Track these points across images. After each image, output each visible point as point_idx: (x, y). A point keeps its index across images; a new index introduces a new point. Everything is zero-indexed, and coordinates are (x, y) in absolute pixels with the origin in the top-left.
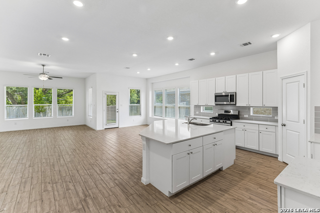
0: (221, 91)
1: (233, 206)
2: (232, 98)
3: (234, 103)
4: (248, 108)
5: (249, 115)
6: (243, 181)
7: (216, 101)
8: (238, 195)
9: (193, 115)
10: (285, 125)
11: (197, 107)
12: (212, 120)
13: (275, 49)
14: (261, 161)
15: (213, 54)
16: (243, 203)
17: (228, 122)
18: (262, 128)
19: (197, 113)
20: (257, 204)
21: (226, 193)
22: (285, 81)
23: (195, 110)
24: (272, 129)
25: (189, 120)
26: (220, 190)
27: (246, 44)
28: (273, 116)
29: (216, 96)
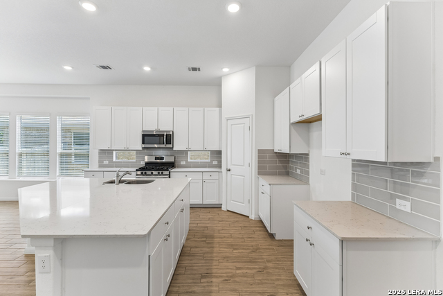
0: (152, 127)
1: (231, 290)
2: (168, 139)
3: (171, 146)
4: (185, 152)
5: (187, 162)
6: (215, 249)
7: (143, 143)
8: (224, 271)
9: (97, 165)
10: (230, 170)
11: (106, 153)
12: (139, 173)
13: (220, 85)
14: (209, 216)
15: (147, 69)
16: (237, 279)
17: (165, 173)
18: (206, 176)
19: (106, 162)
20: (247, 271)
21: (211, 277)
22: (230, 122)
23: (100, 157)
24: (215, 176)
25: (118, 176)
26: (203, 277)
27: (194, 69)
28: (211, 162)
29: (144, 135)
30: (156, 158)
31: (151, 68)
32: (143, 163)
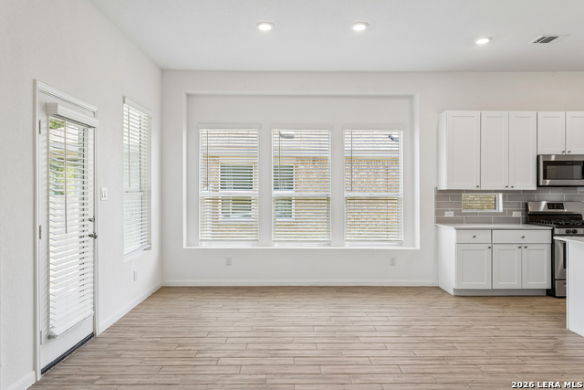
0: (554, 150)
7: (545, 177)
11: (449, 197)
19: (449, 214)
29: (547, 163)
30: (550, 205)
32: (517, 214)
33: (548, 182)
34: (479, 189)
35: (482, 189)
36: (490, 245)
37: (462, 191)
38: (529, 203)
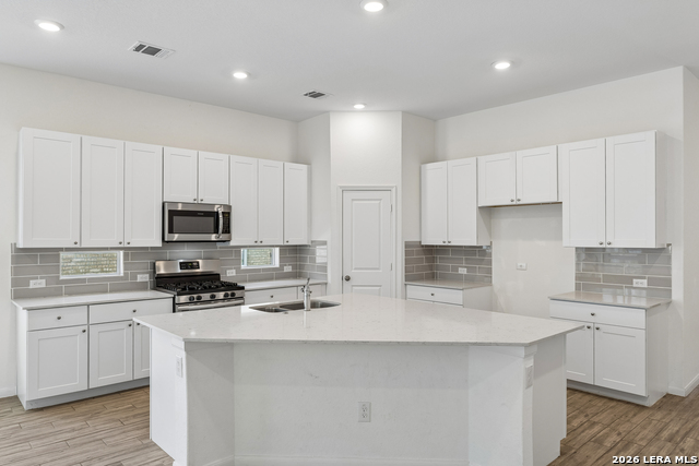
4: (234, 251)
5: (238, 270)
7: (170, 231)
11: (37, 258)
12: (184, 299)
15: (241, 76)
19: (37, 283)
22: (348, 195)
27: (315, 95)
28: (282, 266)
29: (173, 213)
30: (184, 265)
31: (249, 74)
32: (144, 278)
33: (176, 237)
34: (77, 246)
35: (83, 246)
36: (86, 328)
37: (61, 249)
38: (157, 263)
